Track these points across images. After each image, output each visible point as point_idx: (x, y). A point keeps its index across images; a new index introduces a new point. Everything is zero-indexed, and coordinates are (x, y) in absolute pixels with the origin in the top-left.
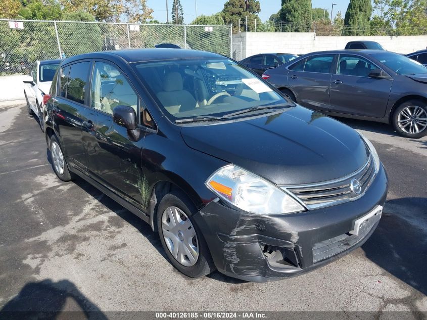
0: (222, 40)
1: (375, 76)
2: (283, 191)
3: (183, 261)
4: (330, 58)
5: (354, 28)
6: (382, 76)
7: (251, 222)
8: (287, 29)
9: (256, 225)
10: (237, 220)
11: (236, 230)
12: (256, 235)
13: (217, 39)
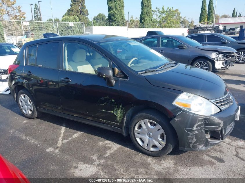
0: (79, 30)
1: (181, 48)
2: (212, 102)
3: (152, 149)
4: (155, 39)
5: (145, 24)
6: (184, 48)
7: (203, 120)
8: (112, 24)
9: (204, 121)
10: (197, 120)
11: (196, 125)
12: (204, 126)
13: (76, 30)
